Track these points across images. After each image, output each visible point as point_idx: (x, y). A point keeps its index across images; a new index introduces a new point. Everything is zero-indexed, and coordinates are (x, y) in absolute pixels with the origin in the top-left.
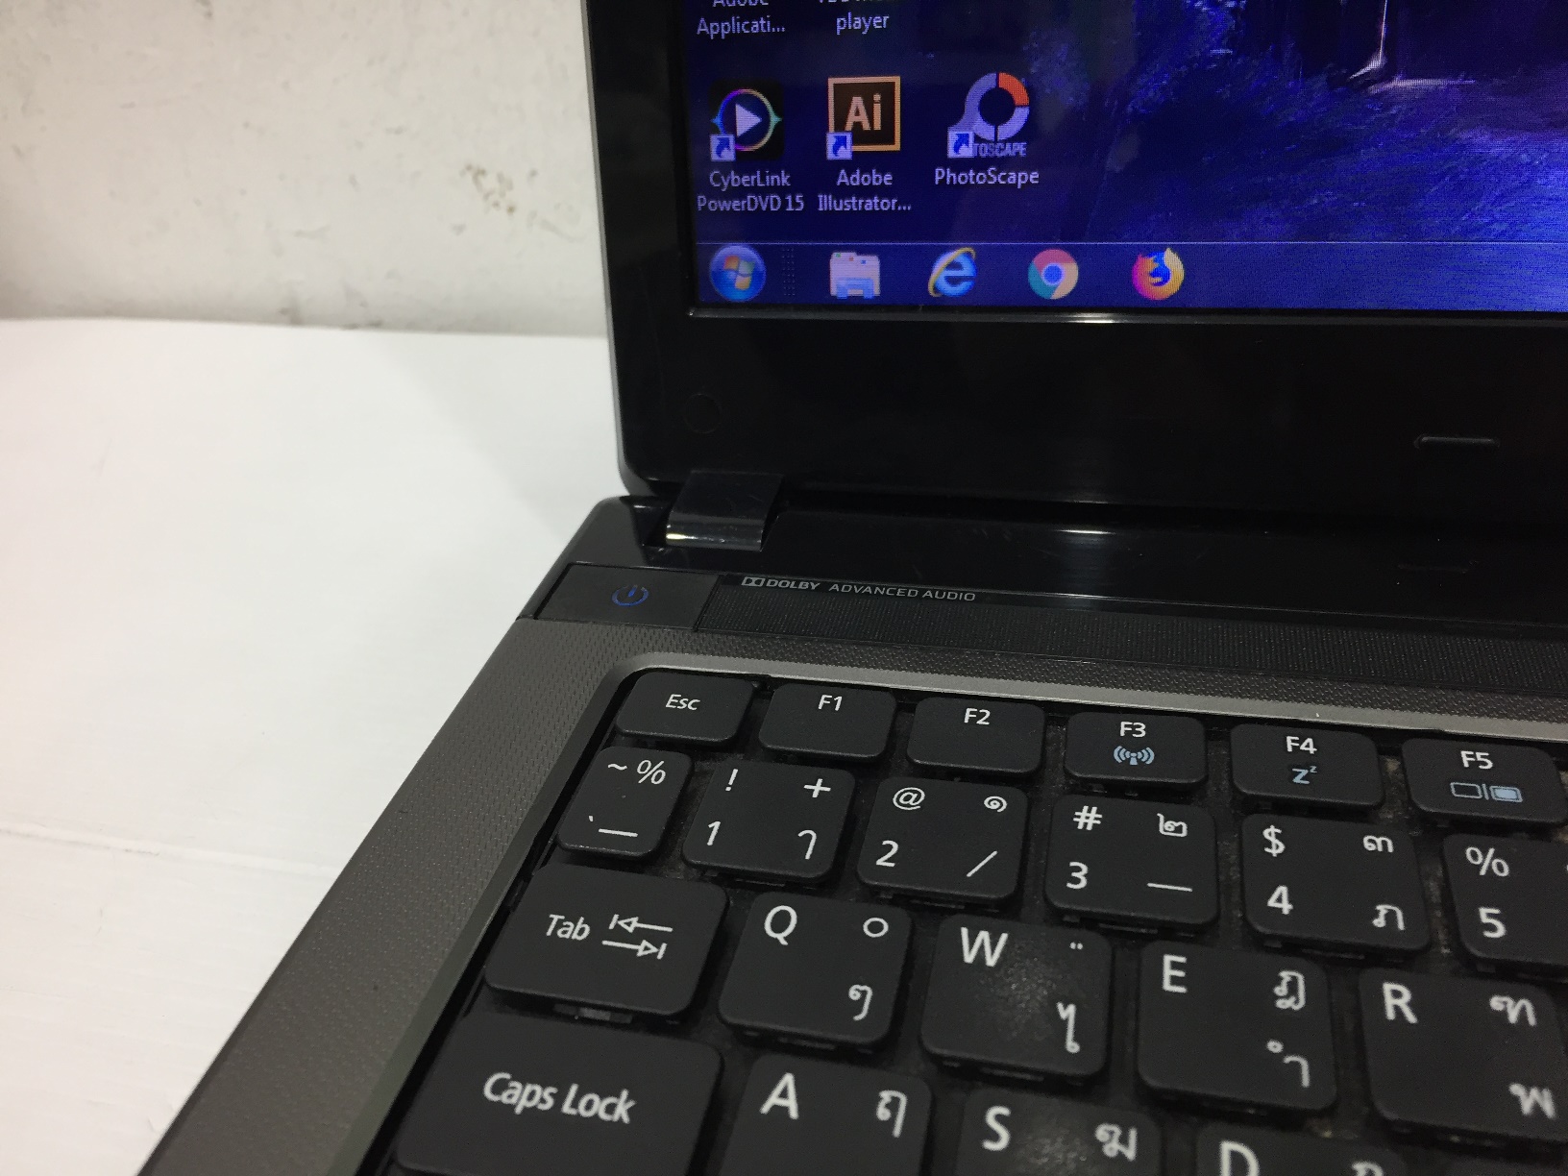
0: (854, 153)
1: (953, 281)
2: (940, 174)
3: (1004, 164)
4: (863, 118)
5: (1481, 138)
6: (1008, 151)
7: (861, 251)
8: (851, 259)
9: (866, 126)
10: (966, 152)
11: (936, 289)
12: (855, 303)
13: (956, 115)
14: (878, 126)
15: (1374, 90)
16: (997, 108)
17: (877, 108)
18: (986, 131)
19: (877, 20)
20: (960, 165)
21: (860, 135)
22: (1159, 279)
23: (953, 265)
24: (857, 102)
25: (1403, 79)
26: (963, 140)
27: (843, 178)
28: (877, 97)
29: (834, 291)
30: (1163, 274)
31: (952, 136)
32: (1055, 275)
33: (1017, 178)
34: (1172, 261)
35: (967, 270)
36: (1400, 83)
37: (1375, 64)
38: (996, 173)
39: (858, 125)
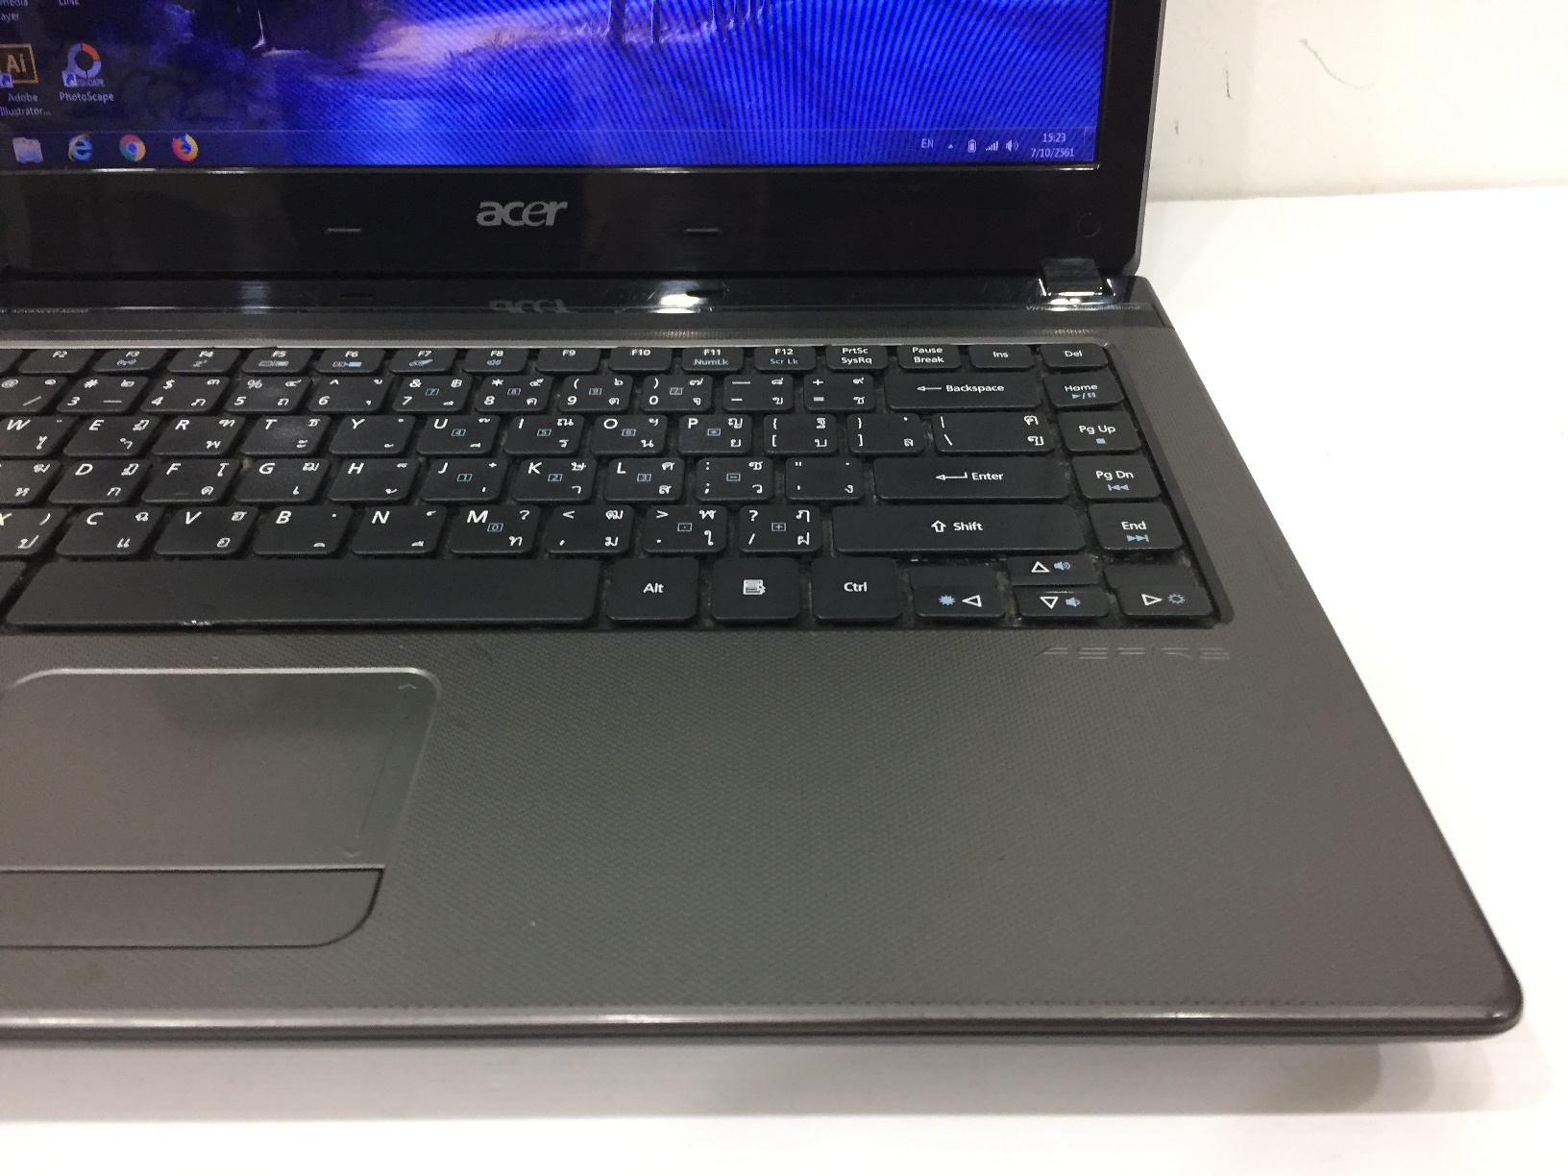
0: (14, 85)
1: (82, 152)
2: (62, 95)
3: (95, 91)
4: (16, 66)
5: (318, 79)
6: (95, 83)
7: (29, 137)
8: (24, 142)
9: (18, 70)
10: (74, 83)
11: (72, 157)
12: (30, 165)
13: (65, 66)
14: (24, 70)
15: (265, 55)
16: (84, 62)
17: (22, 61)
18: (83, 74)
19: (13, 16)
20: (72, 91)
21: (16, 75)
22: (185, 150)
23: (79, 144)
24: (11, 57)
25: (278, 48)
26: (70, 78)
27: (11, 98)
28: (21, 55)
29: (18, 159)
30: (188, 147)
31: (65, 76)
32: (133, 148)
33: (103, 98)
34: (189, 140)
35: (87, 146)
36: (275, 52)
37: (262, 42)
38: (92, 95)
39: (13, 70)
